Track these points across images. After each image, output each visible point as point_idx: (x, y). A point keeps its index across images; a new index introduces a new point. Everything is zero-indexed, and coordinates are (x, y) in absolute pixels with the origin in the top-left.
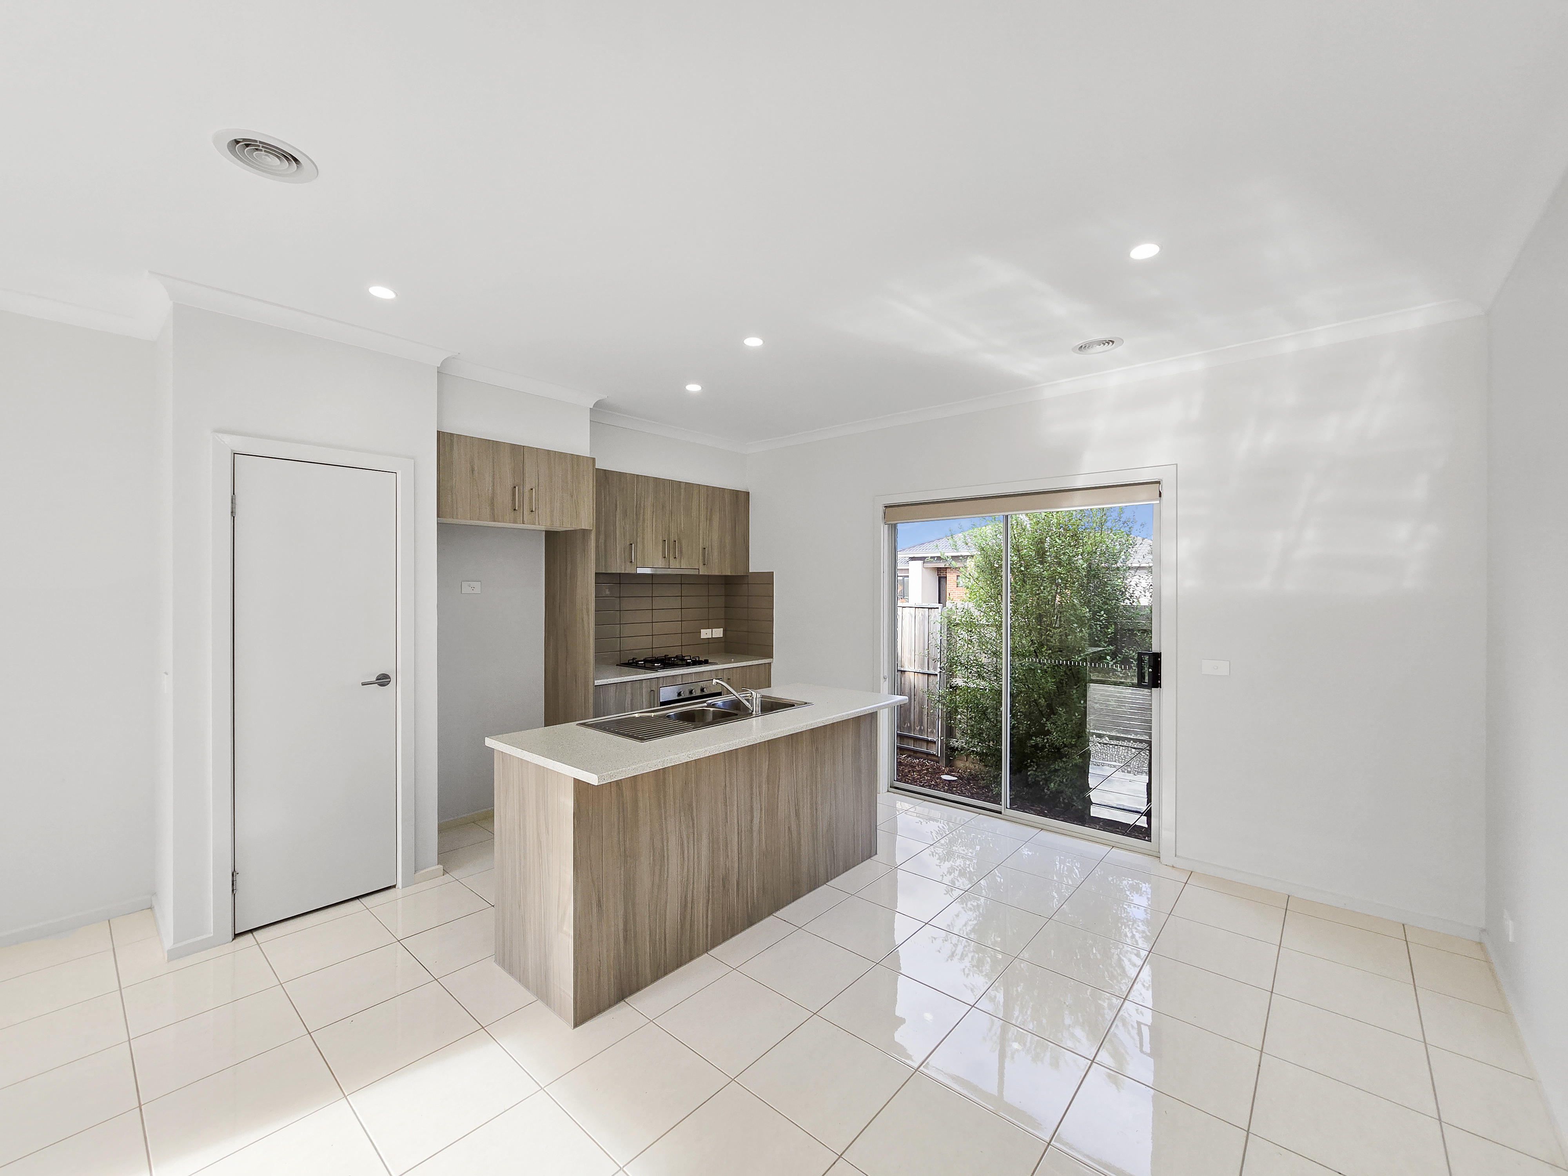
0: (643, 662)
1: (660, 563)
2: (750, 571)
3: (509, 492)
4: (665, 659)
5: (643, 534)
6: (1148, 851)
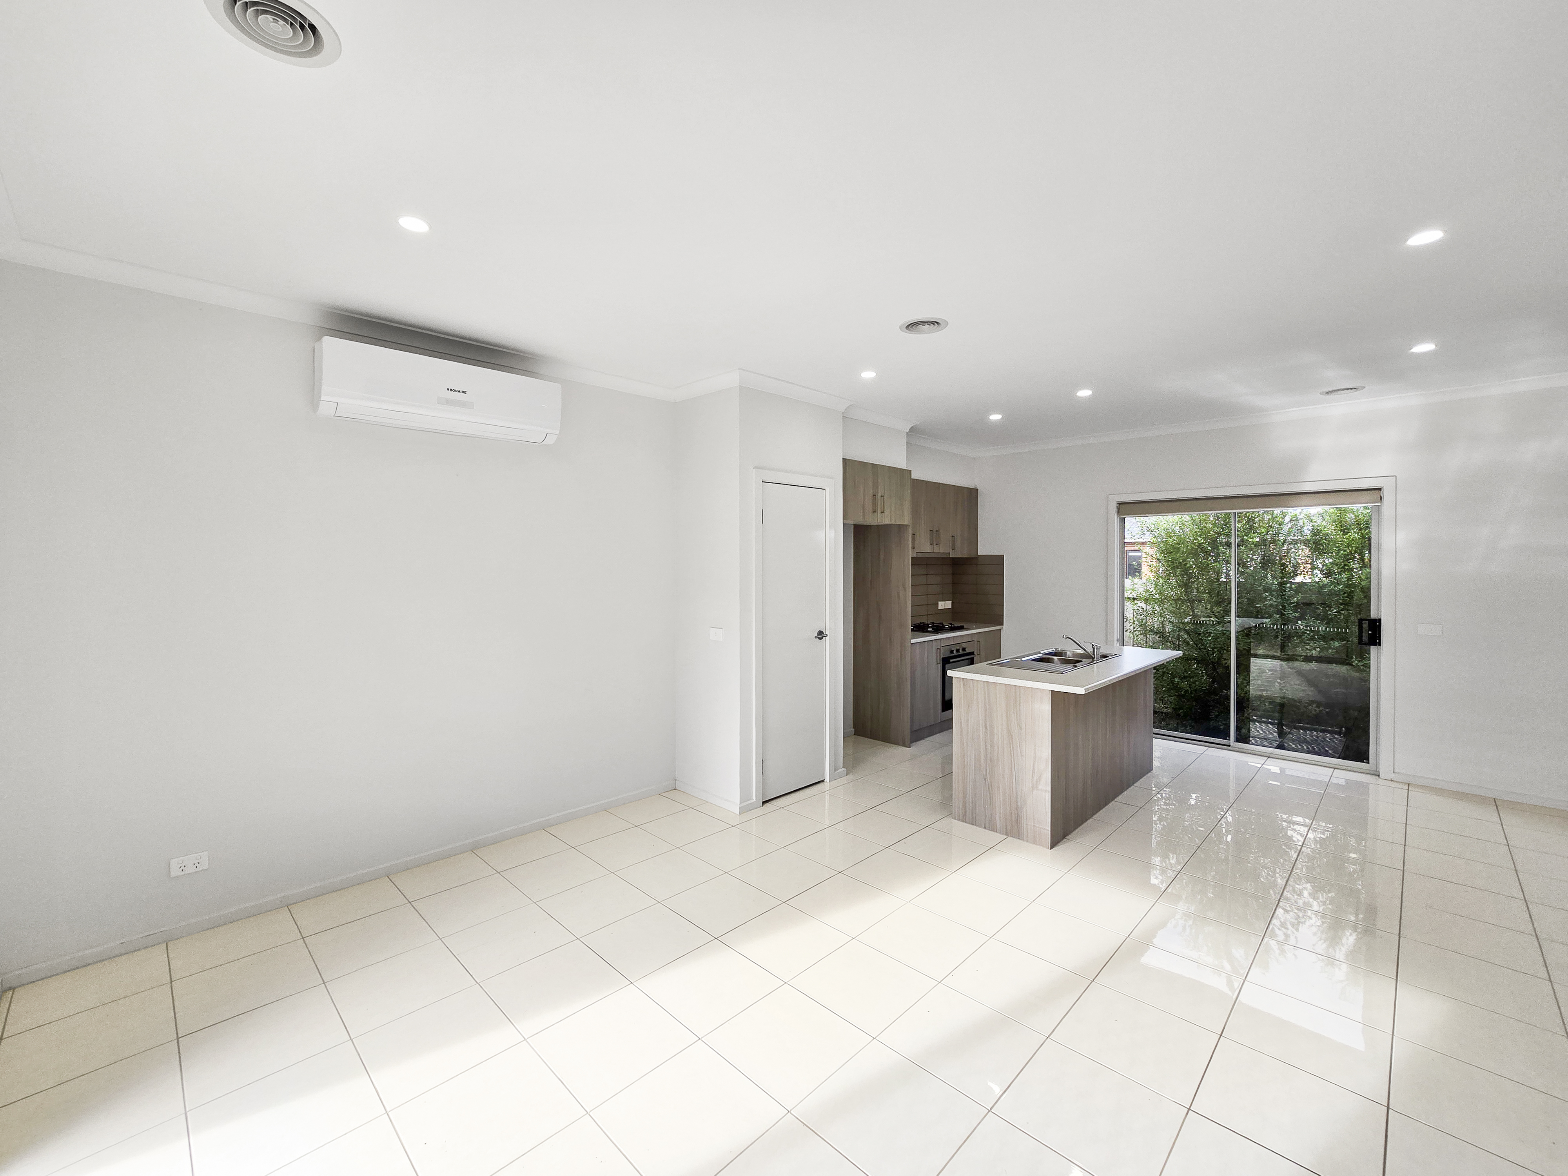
1: (928, 548)
2: (979, 554)
3: (871, 499)
5: (919, 526)
6: (1368, 772)
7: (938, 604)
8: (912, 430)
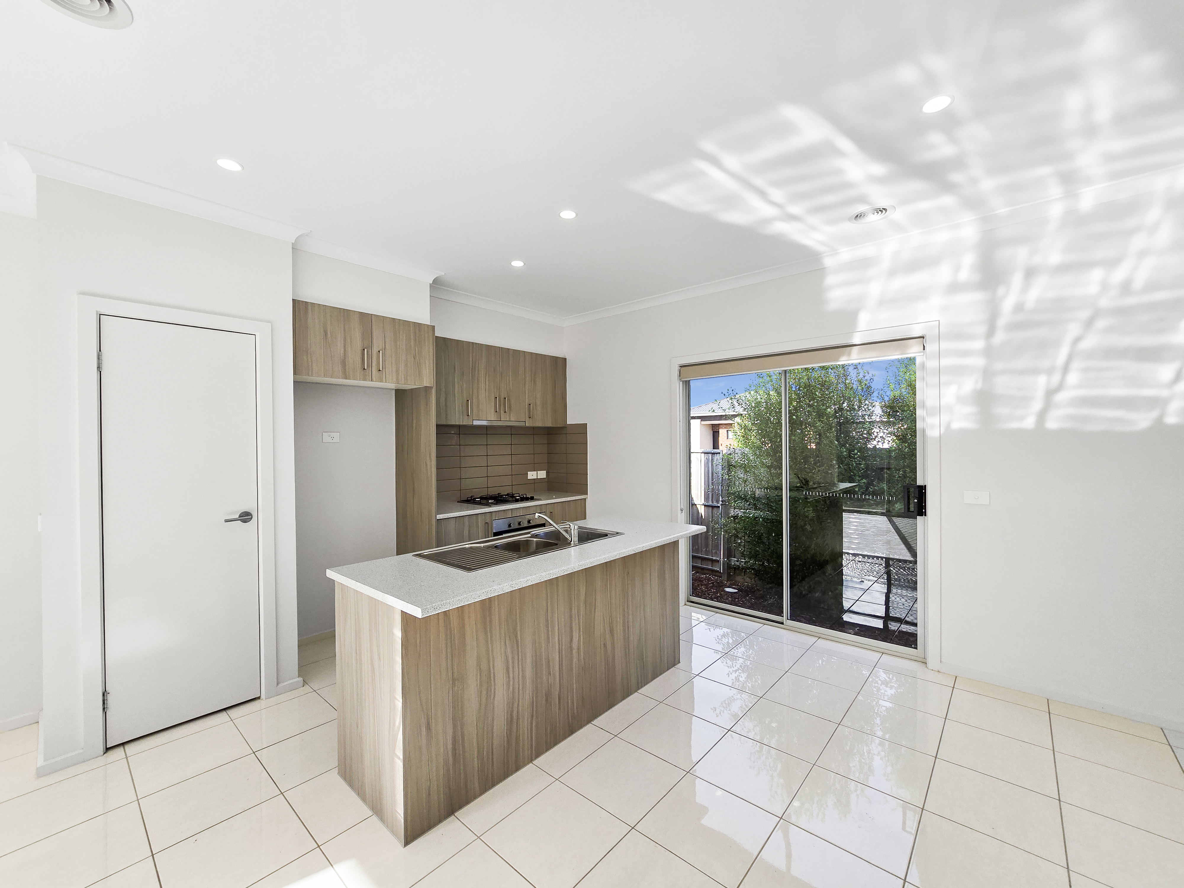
0: (479, 499)
1: (492, 416)
2: (568, 423)
3: (359, 354)
4: (498, 497)
5: (478, 392)
6: (915, 658)
7: (527, 474)
8: (436, 281)
